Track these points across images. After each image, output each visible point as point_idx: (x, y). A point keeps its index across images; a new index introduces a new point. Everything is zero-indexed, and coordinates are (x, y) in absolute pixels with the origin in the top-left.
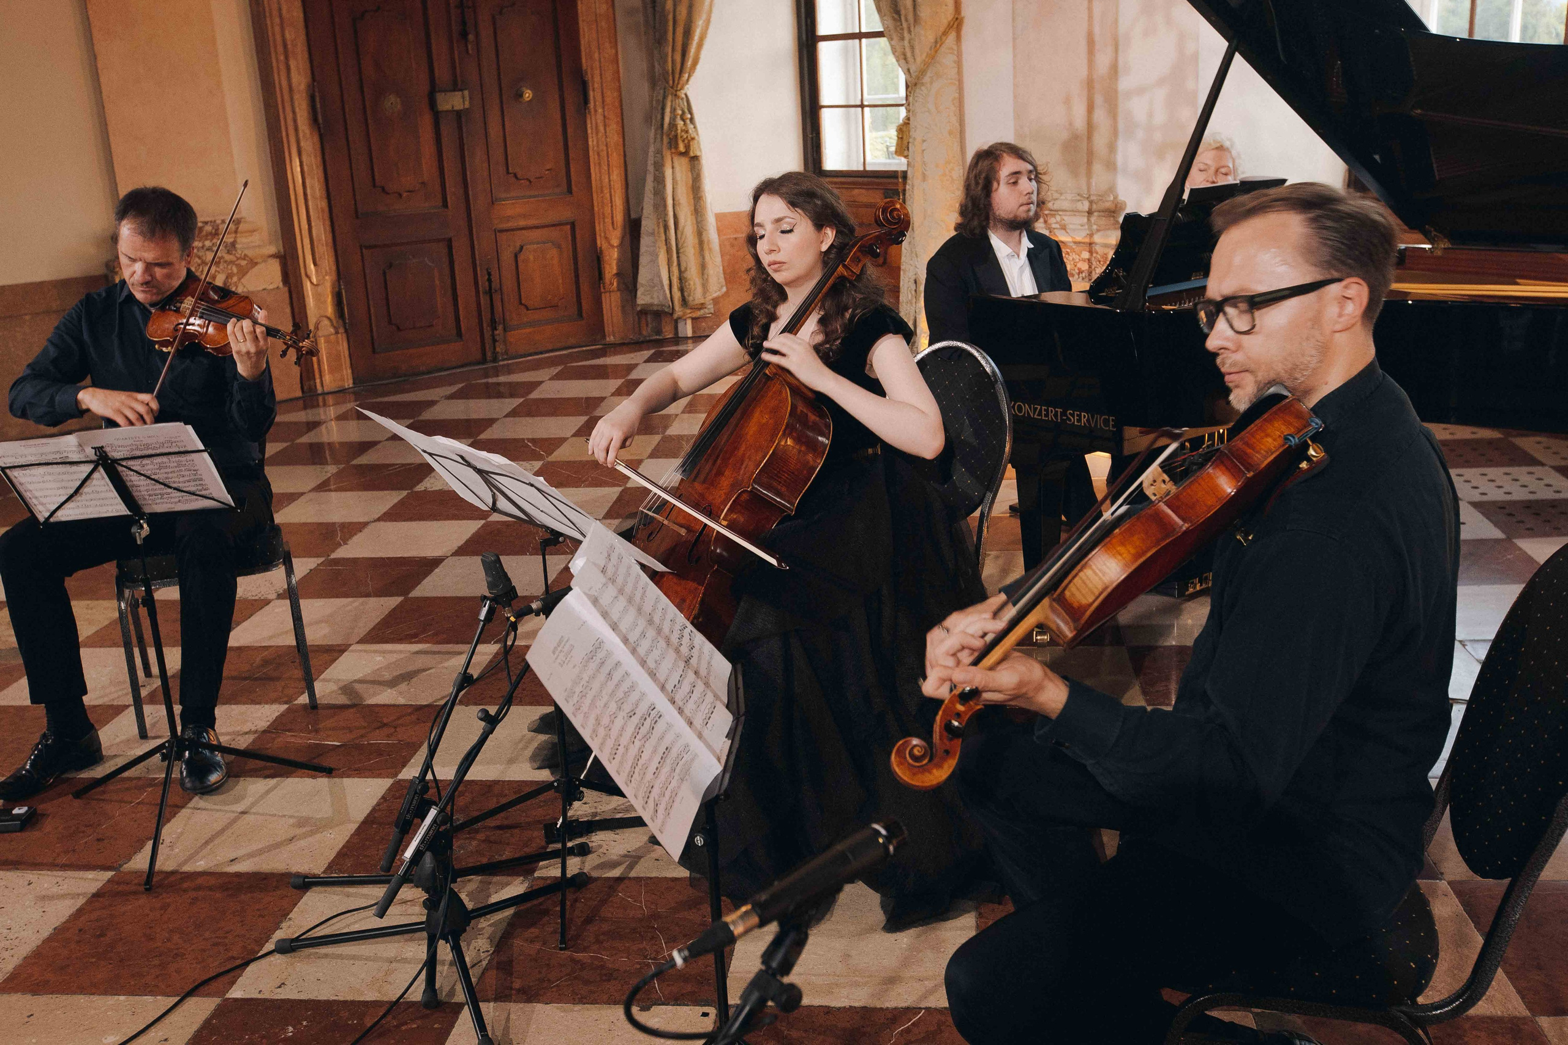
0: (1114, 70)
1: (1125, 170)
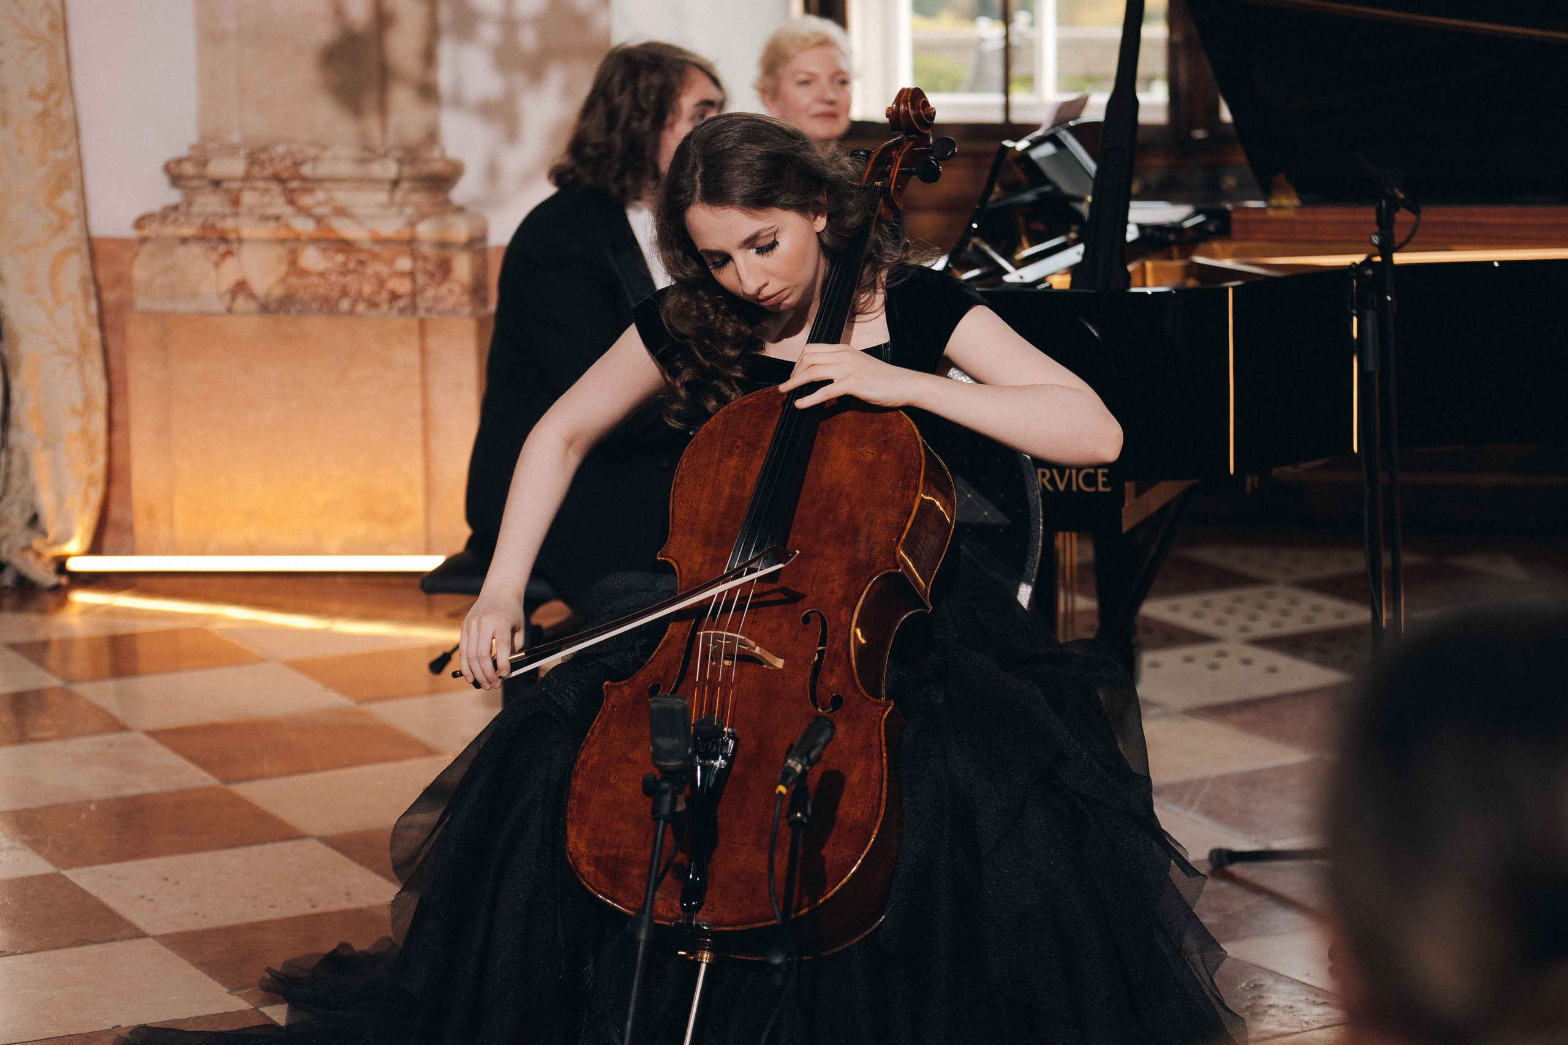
1: (458, 102)
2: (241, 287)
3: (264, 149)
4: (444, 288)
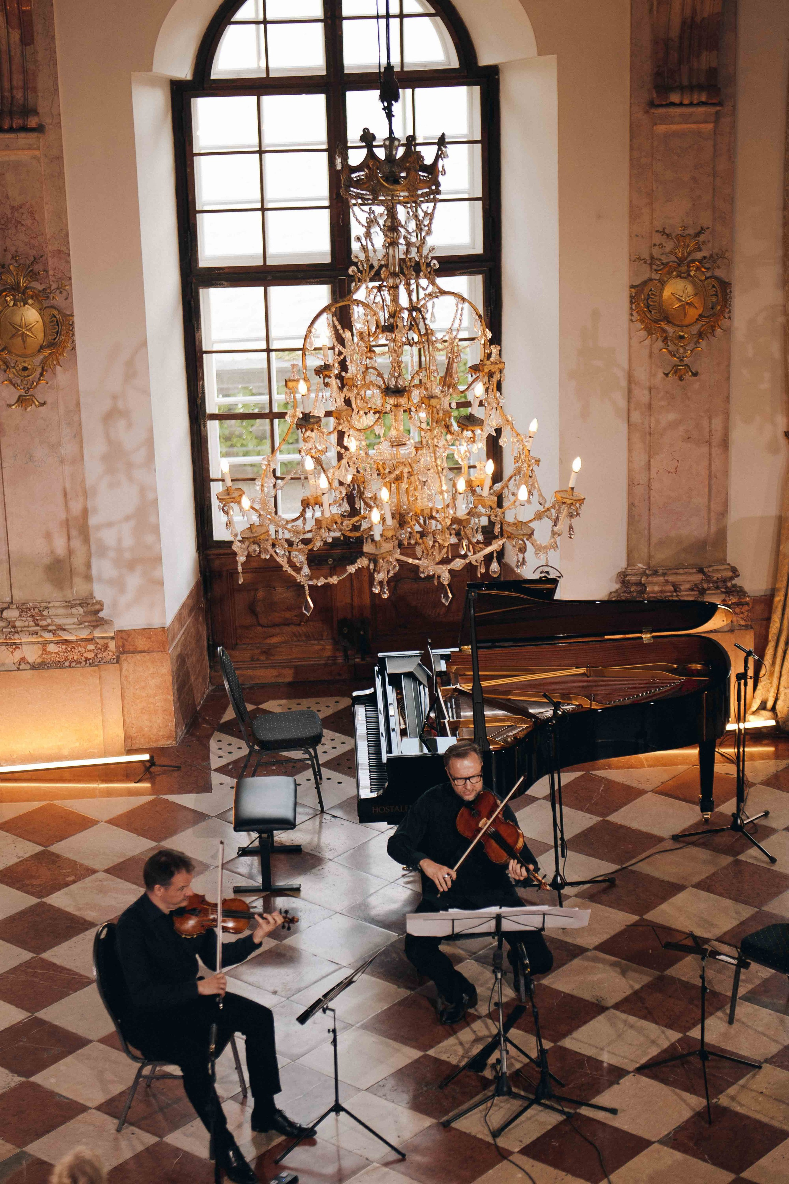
0: (85, 513)
1: (100, 579)
2: (23, 660)
3: (23, 604)
4: (106, 653)
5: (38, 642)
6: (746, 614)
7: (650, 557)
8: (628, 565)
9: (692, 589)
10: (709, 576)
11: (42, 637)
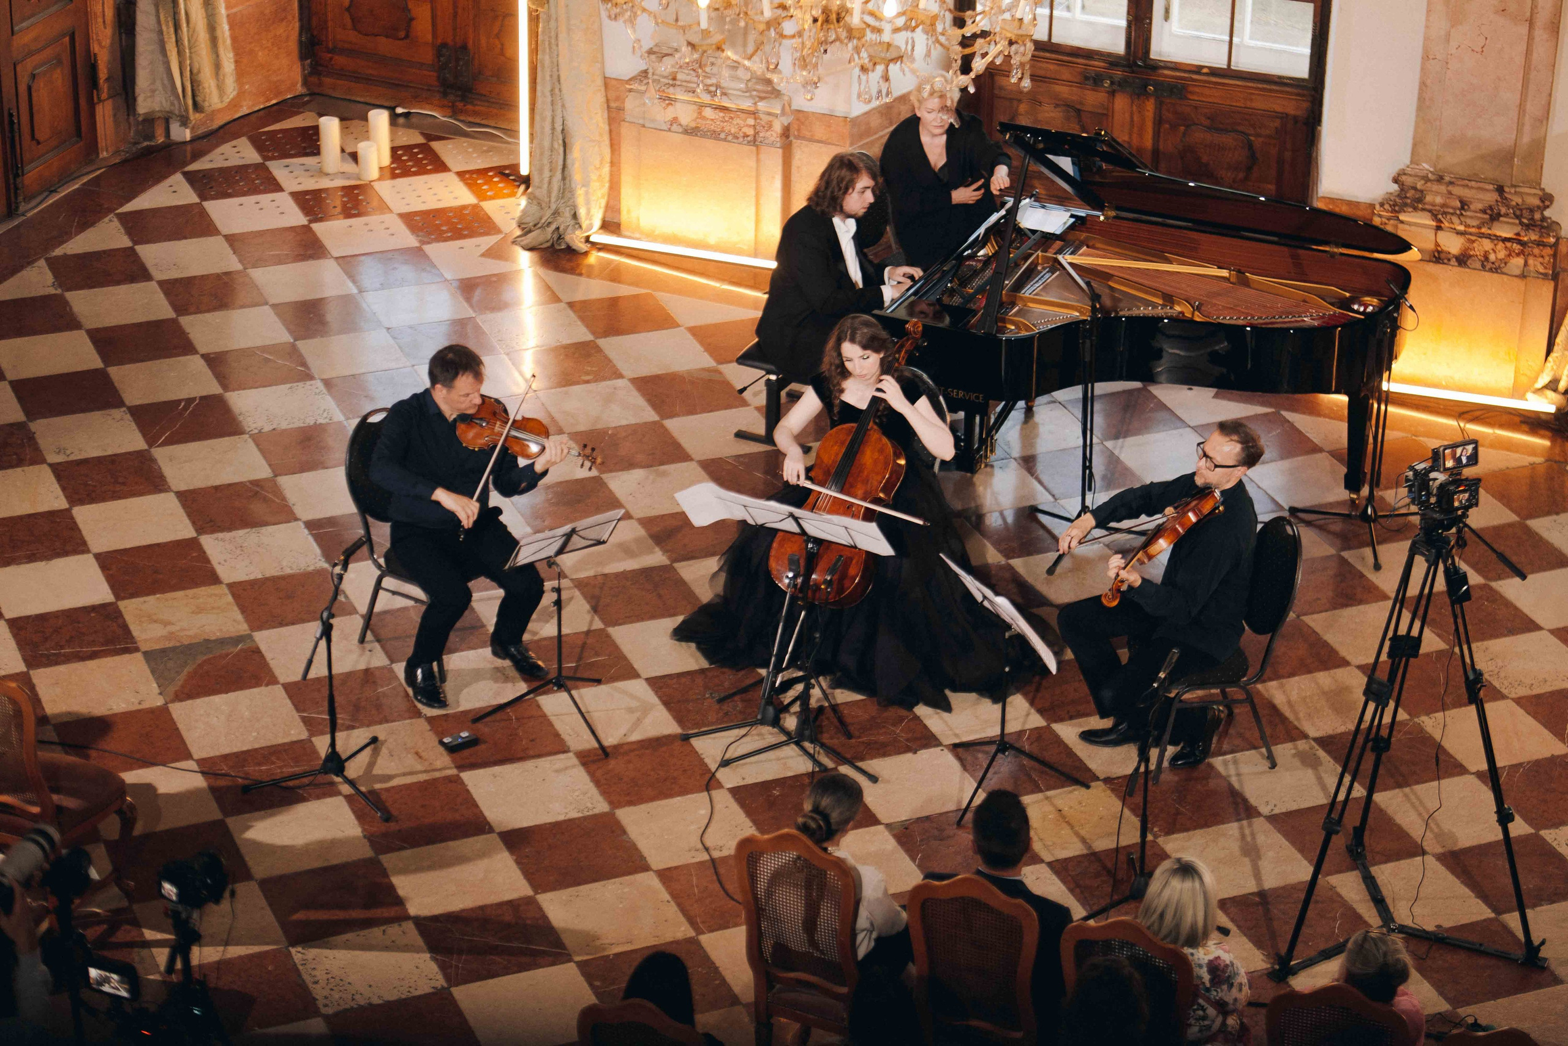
2: (675, 120)
4: (769, 133)
5: (695, 103)
6: (1547, 258)
7: (1438, 157)
8: (1412, 162)
9: (1484, 212)
10: (1506, 199)
11: (698, 97)
